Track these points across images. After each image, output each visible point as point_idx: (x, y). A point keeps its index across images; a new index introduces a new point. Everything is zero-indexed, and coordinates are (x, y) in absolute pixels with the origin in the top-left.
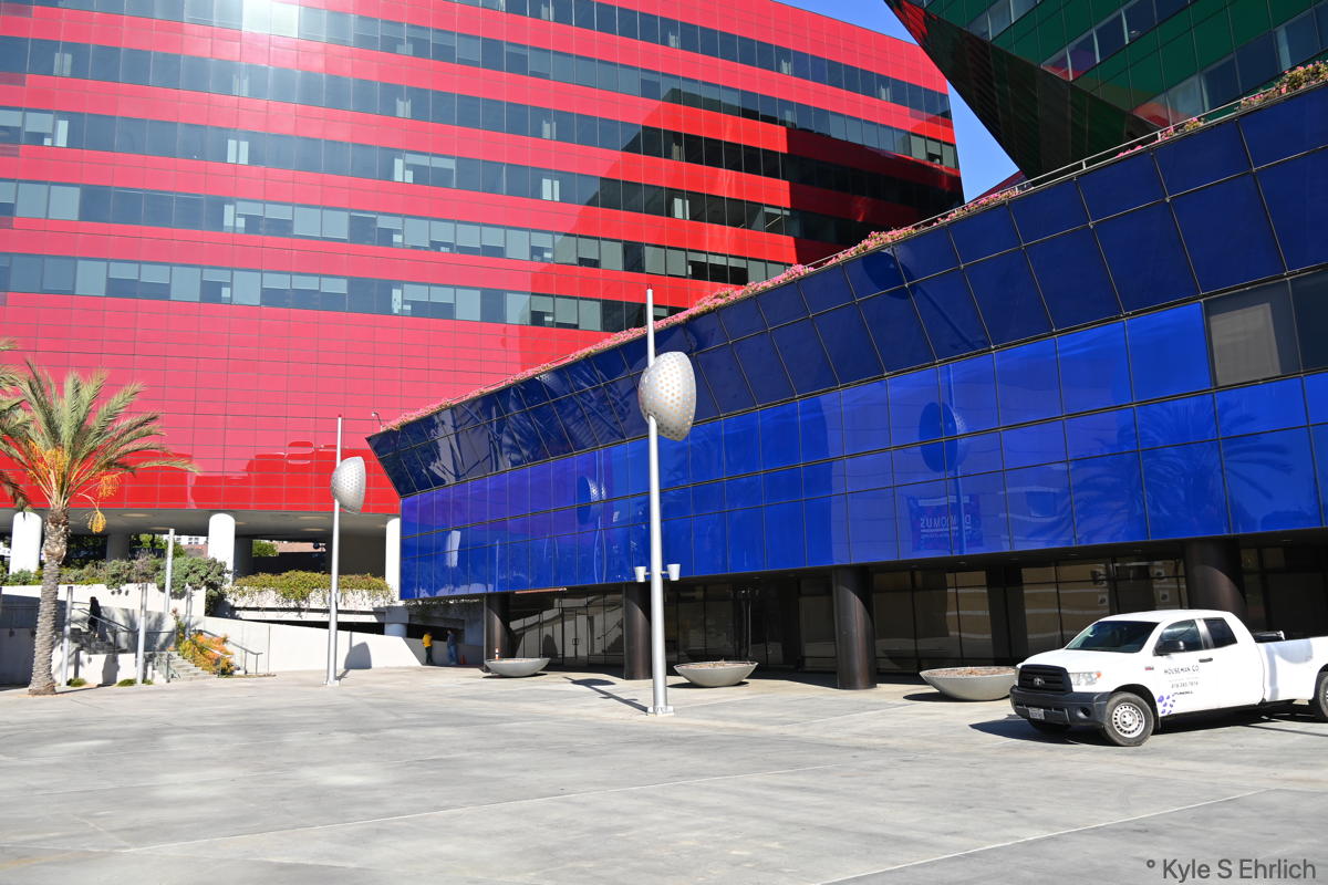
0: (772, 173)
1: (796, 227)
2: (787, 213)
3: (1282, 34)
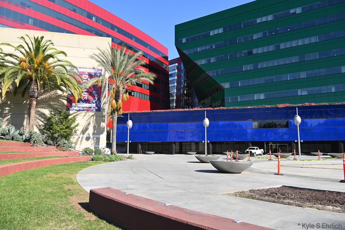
3: (239, 82)
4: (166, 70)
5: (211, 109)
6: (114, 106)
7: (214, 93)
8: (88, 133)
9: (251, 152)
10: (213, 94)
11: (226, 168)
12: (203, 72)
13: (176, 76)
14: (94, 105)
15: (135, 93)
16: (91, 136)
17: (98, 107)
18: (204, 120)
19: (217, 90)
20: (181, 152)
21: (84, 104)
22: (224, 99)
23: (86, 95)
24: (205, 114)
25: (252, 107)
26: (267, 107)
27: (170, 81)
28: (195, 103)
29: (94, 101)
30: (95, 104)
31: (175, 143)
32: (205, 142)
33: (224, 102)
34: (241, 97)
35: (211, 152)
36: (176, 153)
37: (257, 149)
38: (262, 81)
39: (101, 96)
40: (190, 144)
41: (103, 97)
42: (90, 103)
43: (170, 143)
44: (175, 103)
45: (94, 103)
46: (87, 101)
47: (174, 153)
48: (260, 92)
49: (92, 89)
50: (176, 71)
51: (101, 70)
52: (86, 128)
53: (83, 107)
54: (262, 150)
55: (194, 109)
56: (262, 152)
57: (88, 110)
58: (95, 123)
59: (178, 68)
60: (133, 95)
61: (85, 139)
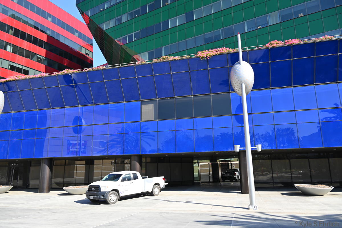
0: (41, 46)
1: (46, 63)
2: (44, 58)
3: (163, 48)
12: (112, 41)
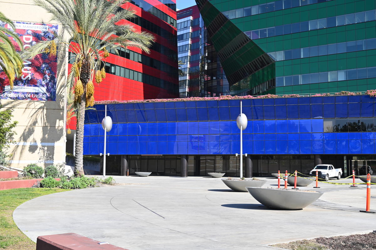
3: (302, 50)
4: (171, 29)
5: (251, 97)
6: (80, 91)
7: (257, 69)
8: (34, 139)
9: (320, 173)
10: (255, 71)
11: (275, 200)
12: (238, 31)
13: (190, 39)
14: (44, 89)
15: (118, 68)
16: (39, 144)
17: (51, 93)
18: (239, 117)
19: (263, 65)
20: (197, 173)
21: (26, 87)
22: (273, 81)
23: (30, 72)
24: (240, 106)
25: (324, 95)
26: (349, 94)
27: (178, 48)
28: (223, 86)
29: (44, 83)
30: (46, 88)
31: (187, 157)
32: (239, 156)
33: (274, 85)
34: (303, 77)
35: (250, 173)
36: (189, 175)
37: (330, 168)
38: (342, 48)
39: (55, 74)
40: (214, 160)
41: (59, 76)
42: (36, 86)
43: (179, 158)
44: (187, 87)
45: (43, 86)
46: (31, 82)
47: (185, 174)
48: (338, 69)
49: (41, 60)
50: (190, 30)
51: (56, 27)
52: (29, 129)
53: (23, 93)
54: (340, 170)
55: (221, 98)
56: (340, 173)
57: (34, 97)
58: (46, 121)
59: (194, 26)
60: (113, 71)
61: (27, 148)
